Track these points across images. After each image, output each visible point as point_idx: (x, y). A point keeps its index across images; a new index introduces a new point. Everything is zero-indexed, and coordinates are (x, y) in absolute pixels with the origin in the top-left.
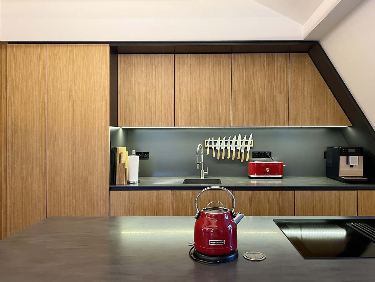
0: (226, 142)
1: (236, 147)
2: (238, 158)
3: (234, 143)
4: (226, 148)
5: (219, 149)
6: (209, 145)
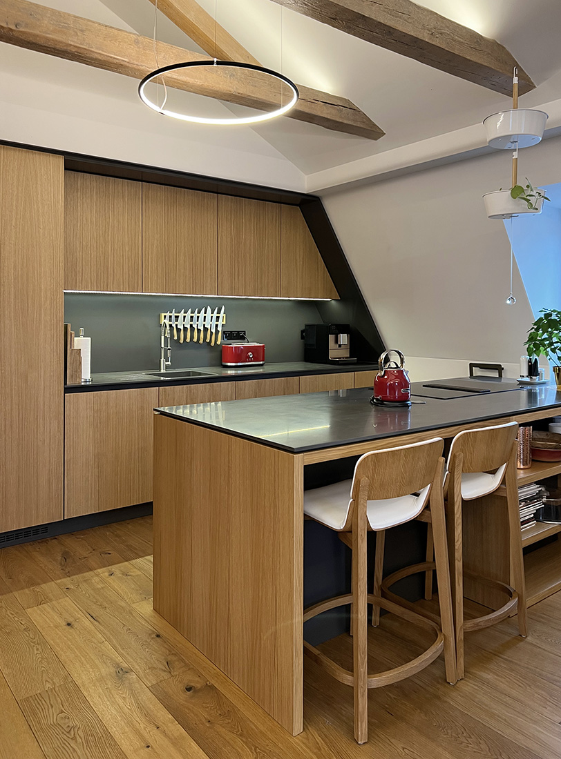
0: (192, 317)
1: (204, 325)
2: (208, 340)
3: (201, 319)
4: (191, 325)
5: (182, 328)
6: (168, 322)
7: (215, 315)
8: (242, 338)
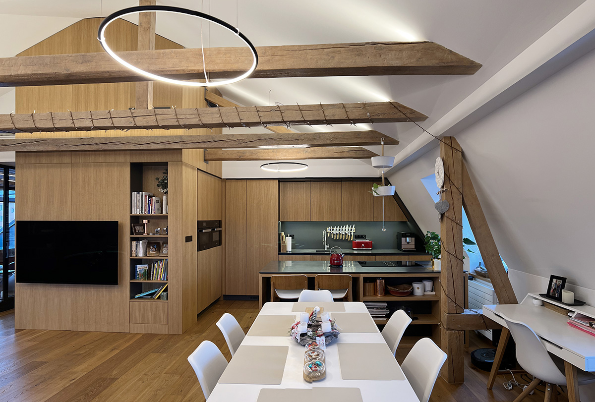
1: (345, 232)
2: (347, 238)
3: (344, 229)
6: (329, 231)
7: (350, 228)
8: (363, 238)
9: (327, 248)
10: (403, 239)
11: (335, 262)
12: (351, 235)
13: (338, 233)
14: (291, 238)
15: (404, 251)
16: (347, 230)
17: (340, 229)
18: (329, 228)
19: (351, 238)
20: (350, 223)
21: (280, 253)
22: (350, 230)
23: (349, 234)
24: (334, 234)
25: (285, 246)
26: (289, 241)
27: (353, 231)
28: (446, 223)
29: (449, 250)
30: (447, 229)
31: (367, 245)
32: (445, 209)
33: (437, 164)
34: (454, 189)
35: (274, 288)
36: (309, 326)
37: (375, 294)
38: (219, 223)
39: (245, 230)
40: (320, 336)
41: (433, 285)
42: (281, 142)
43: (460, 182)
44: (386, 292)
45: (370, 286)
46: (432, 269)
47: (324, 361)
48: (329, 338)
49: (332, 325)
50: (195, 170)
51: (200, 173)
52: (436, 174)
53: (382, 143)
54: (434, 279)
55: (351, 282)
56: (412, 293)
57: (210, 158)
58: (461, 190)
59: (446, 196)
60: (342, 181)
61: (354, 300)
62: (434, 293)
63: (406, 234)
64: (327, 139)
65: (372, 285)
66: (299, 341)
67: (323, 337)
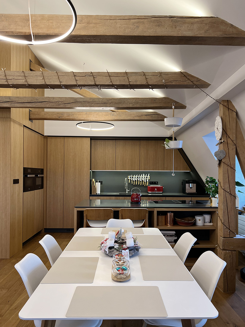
1: (142, 180)
2: (143, 184)
6: (130, 178)
8: (156, 184)
9: (128, 192)
10: (187, 185)
11: (135, 199)
12: (146, 182)
13: (136, 180)
14: (100, 183)
15: (188, 194)
16: (143, 177)
17: (138, 177)
18: (130, 176)
19: (146, 184)
20: (146, 173)
21: (91, 195)
22: (146, 177)
23: (145, 181)
24: (133, 181)
25: (95, 189)
26: (98, 185)
27: (148, 179)
28: (223, 167)
29: (225, 188)
30: (223, 171)
31: (159, 189)
32: (222, 156)
33: (216, 121)
34: (229, 141)
35: (86, 219)
36: (116, 242)
37: (166, 225)
38: (42, 171)
39: (63, 177)
40: (125, 249)
41: (211, 218)
42: (93, 105)
43: (234, 136)
44: (175, 223)
45: (162, 218)
46: (210, 206)
47: (129, 267)
48: (132, 251)
49: (135, 242)
50: (22, 126)
51: (26, 129)
52: (216, 130)
53: (173, 107)
54: (212, 213)
55: (147, 215)
56: (194, 224)
57: (34, 117)
58: (235, 142)
59: (223, 146)
60: (140, 140)
61: (149, 227)
62: (211, 224)
63: (189, 181)
64: (130, 103)
65: (163, 217)
66: (108, 252)
67: (128, 250)
